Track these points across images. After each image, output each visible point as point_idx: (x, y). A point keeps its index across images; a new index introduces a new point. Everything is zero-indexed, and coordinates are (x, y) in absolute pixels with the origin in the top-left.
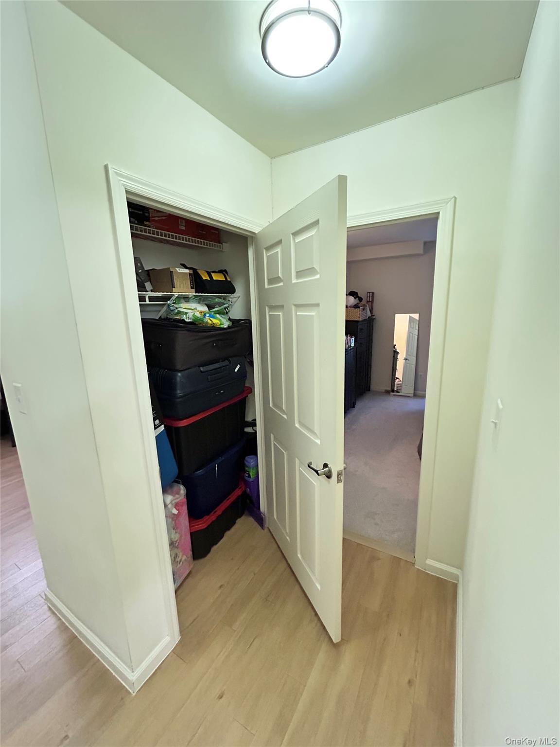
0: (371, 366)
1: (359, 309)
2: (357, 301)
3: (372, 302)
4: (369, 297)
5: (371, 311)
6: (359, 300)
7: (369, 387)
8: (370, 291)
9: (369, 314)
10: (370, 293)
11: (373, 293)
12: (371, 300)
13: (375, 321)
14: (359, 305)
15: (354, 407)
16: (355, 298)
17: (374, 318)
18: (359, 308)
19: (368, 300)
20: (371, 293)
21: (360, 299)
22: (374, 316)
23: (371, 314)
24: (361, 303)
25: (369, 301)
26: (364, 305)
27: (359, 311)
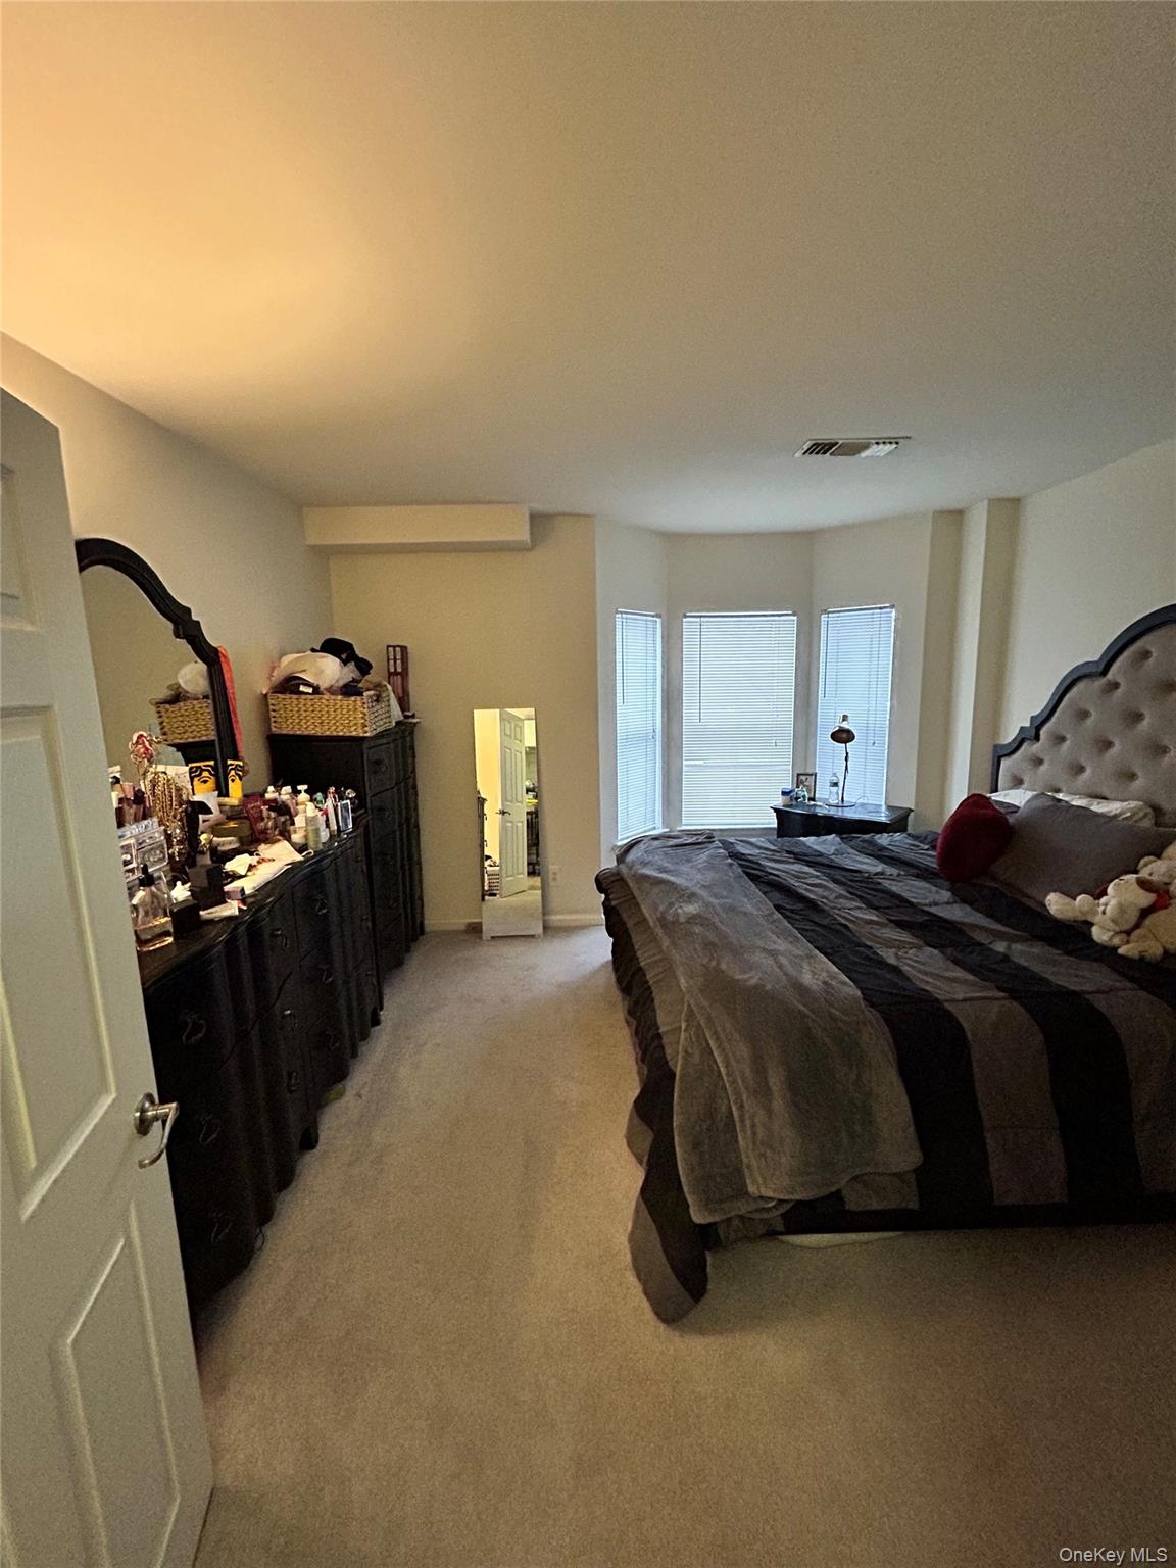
0: (420, 863)
1: (359, 698)
2: (349, 673)
3: (404, 674)
4: (395, 660)
5: (404, 703)
6: (358, 666)
7: (422, 924)
8: (394, 644)
9: (396, 713)
10: (394, 647)
11: (404, 649)
12: (399, 670)
13: (416, 729)
14: (360, 685)
15: (376, 1021)
16: (345, 662)
17: (415, 724)
18: (361, 694)
19: (392, 670)
20: (398, 649)
21: (364, 667)
22: (413, 716)
23: (403, 710)
24: (367, 677)
25: (396, 673)
26: (377, 686)
27: (359, 704)
